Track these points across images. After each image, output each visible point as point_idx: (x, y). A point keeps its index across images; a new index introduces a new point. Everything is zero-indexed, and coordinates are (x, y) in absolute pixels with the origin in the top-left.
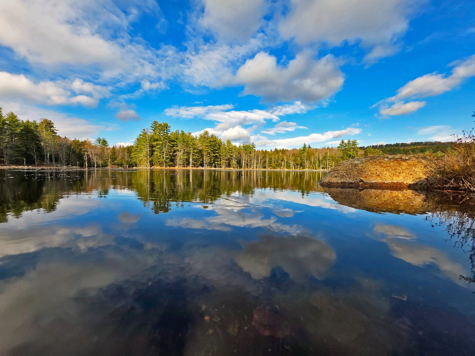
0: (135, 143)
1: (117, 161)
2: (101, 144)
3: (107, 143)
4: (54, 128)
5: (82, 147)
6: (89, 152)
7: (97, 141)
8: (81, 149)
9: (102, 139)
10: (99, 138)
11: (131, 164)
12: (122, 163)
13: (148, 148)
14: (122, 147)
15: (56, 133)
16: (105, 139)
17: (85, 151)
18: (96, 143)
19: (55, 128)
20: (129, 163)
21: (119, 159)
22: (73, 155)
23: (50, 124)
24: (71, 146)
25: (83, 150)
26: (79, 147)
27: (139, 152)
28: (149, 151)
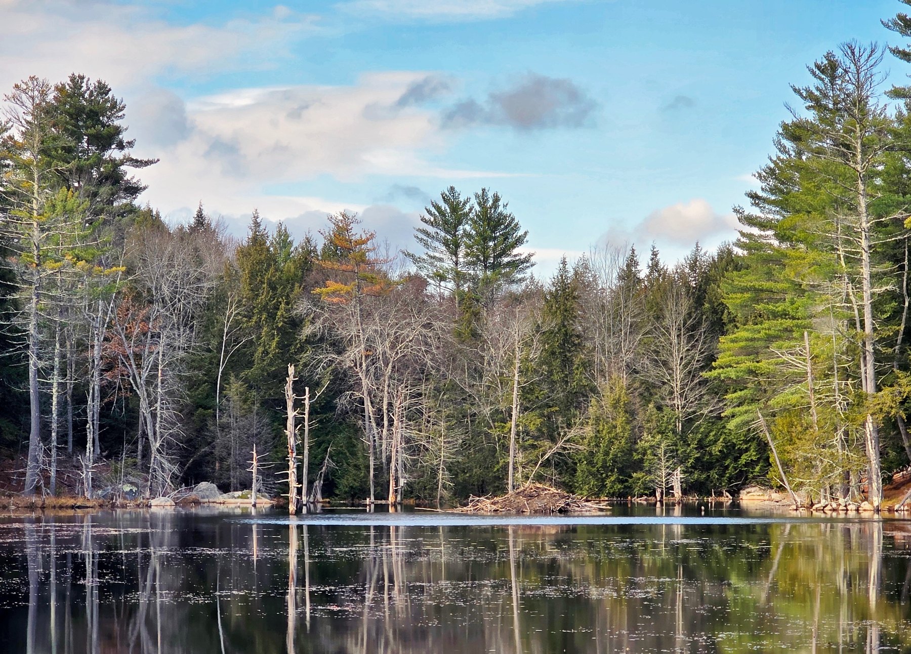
0: (750, 221)
1: (589, 431)
2: (462, 251)
3: (519, 241)
4: (121, 146)
5: (302, 307)
6: (354, 353)
7: (431, 230)
8: (295, 324)
9: (474, 202)
10: (451, 197)
11: (716, 449)
12: (630, 451)
13: (865, 271)
14: (643, 271)
15: (133, 190)
16: (496, 199)
17: (322, 339)
18: (420, 251)
19: (131, 144)
20: (701, 446)
21: (607, 402)
22: (235, 388)
23: (94, 115)
24: (219, 300)
25: (307, 330)
26: (277, 308)
27: (788, 323)
28: (876, 307)
